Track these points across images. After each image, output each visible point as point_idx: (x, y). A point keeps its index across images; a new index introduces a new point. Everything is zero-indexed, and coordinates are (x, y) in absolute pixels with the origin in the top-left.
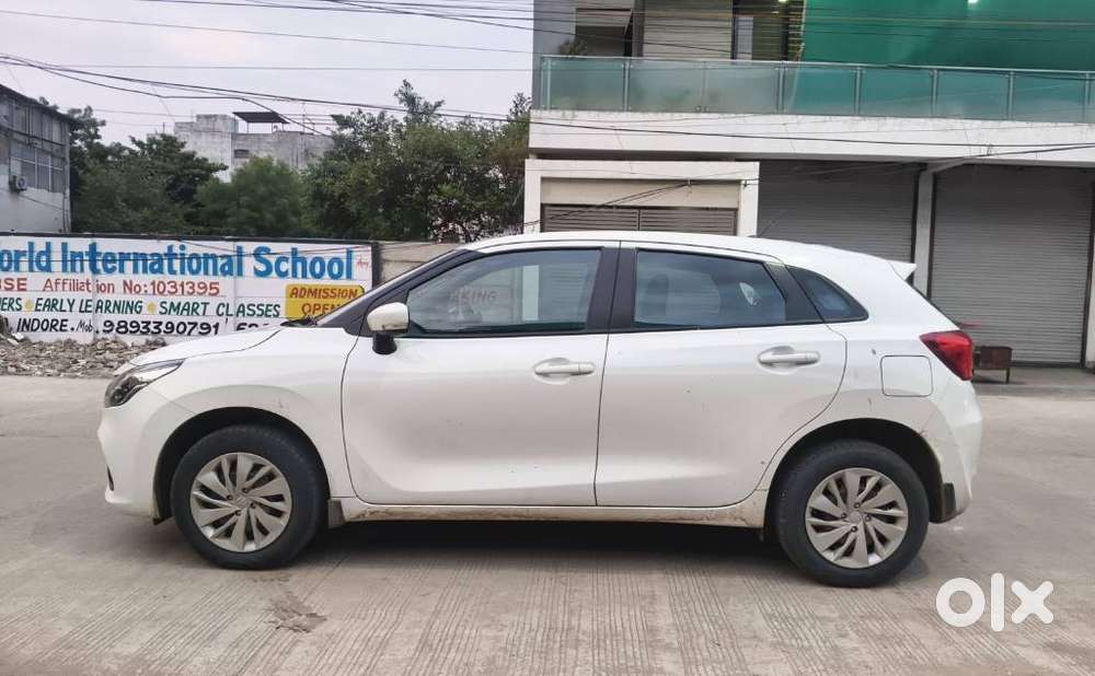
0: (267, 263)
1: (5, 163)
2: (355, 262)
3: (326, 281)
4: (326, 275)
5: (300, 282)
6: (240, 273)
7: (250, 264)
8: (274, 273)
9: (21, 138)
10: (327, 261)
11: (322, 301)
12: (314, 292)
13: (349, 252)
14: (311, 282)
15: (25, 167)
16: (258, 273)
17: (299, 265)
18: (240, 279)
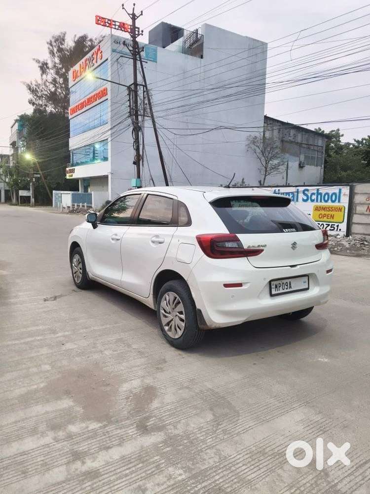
0: (307, 196)
1: (298, 156)
2: (342, 195)
3: (330, 204)
4: (330, 201)
5: (319, 204)
6: (297, 200)
7: (301, 196)
8: (309, 200)
9: (305, 146)
10: (330, 194)
11: (327, 213)
12: (324, 209)
13: (340, 190)
14: (323, 204)
15: (306, 157)
16: (304, 200)
17: (319, 196)
18: (297, 203)
